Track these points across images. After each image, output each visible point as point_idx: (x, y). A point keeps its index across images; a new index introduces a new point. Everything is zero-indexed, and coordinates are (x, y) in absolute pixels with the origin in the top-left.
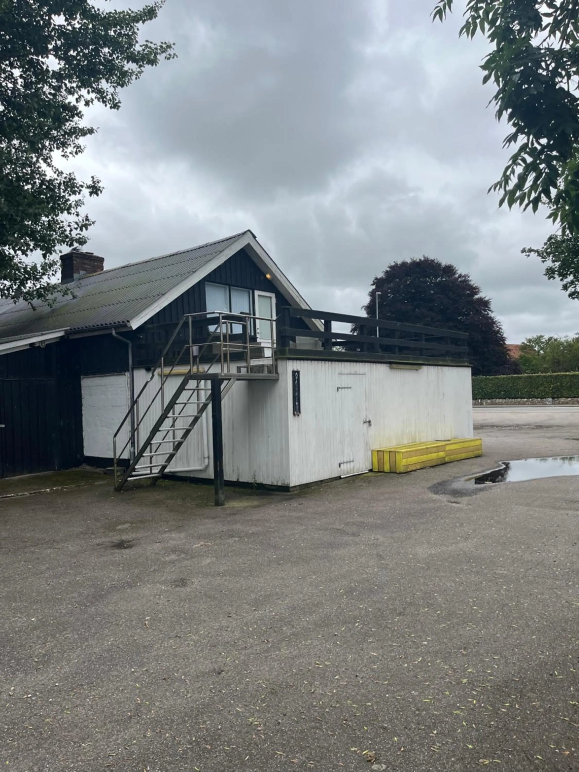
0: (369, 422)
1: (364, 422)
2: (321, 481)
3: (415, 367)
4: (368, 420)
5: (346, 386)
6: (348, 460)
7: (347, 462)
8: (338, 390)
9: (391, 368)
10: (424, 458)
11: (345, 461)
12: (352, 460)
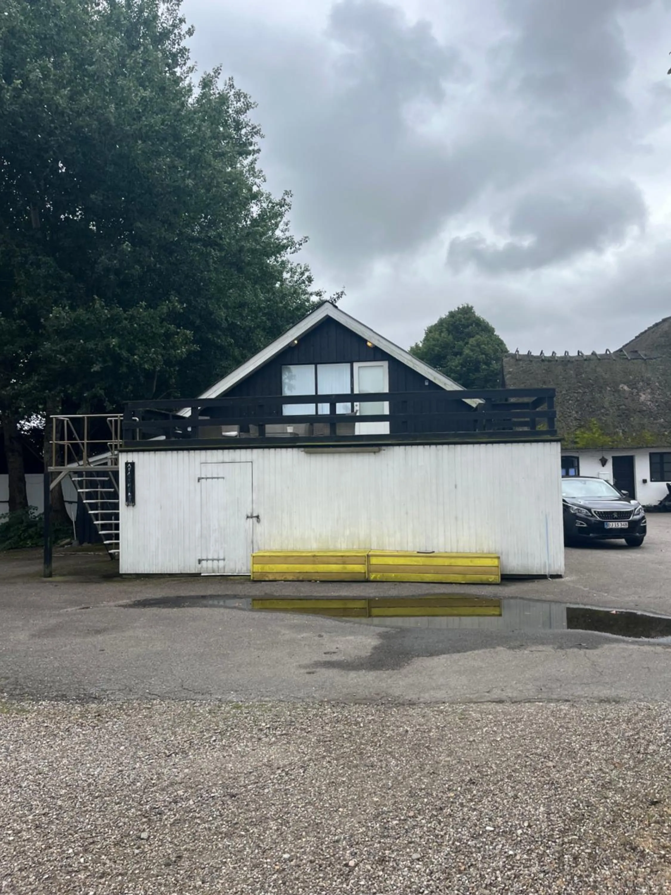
0: (258, 517)
1: (248, 517)
2: (161, 574)
3: (376, 449)
4: (255, 515)
5: (216, 476)
6: (216, 557)
7: (213, 560)
8: (199, 481)
9: (307, 453)
10: (308, 568)
11: (210, 557)
12: (222, 557)
